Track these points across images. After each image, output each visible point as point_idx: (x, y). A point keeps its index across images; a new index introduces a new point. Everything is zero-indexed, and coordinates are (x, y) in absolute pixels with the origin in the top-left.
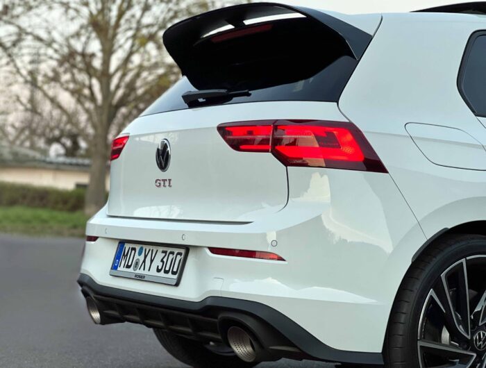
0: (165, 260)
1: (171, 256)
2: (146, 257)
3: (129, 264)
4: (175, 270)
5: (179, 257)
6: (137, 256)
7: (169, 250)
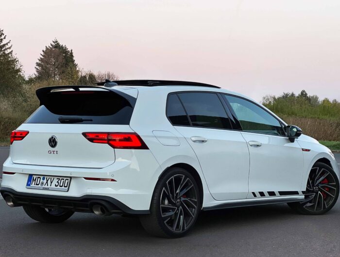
0: (59, 182)
1: (62, 181)
2: (47, 181)
3: (38, 183)
4: (66, 185)
5: (67, 181)
6: (42, 180)
7: (61, 178)
